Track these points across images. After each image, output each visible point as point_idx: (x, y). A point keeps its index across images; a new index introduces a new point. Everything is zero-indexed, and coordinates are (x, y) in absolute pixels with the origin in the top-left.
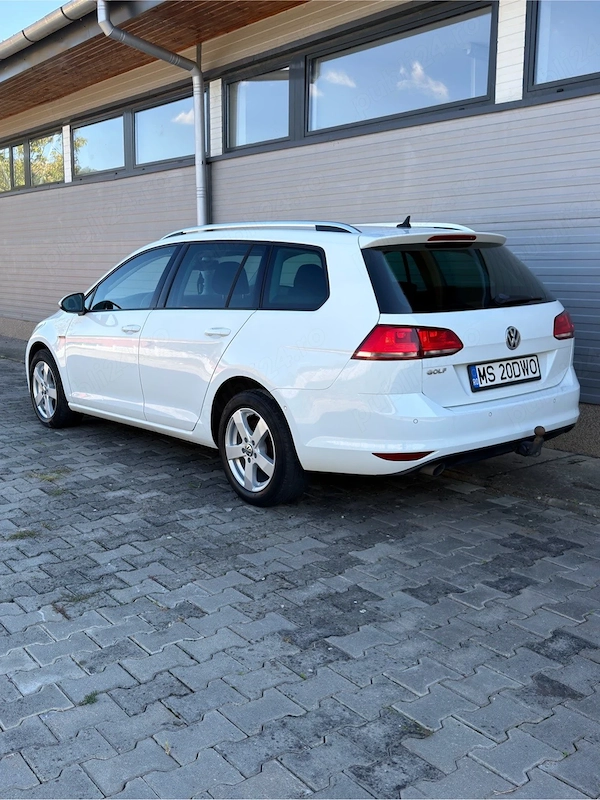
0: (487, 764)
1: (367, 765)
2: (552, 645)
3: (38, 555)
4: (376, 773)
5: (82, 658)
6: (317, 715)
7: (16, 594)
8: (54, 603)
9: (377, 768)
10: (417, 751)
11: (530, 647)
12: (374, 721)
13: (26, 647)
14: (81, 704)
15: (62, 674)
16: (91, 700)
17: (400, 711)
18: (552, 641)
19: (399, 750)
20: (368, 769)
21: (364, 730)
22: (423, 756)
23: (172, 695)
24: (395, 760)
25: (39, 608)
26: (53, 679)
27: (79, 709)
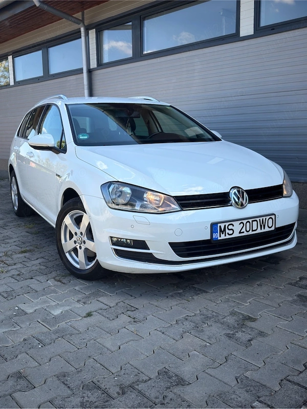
0: (287, 330)
1: (231, 333)
2: (301, 283)
3: (37, 259)
4: (237, 336)
5: (78, 299)
6: (201, 315)
7: (33, 276)
8: (54, 278)
9: (236, 333)
10: (252, 326)
11: (291, 284)
12: (229, 316)
13: (47, 296)
14: (85, 317)
15: (70, 306)
16: (89, 315)
17: (239, 311)
18: (300, 281)
19: (244, 326)
20: (233, 334)
21: (225, 319)
22: (256, 327)
23: (128, 311)
24: (243, 330)
25: (47, 280)
26: (67, 308)
27: (85, 319)
